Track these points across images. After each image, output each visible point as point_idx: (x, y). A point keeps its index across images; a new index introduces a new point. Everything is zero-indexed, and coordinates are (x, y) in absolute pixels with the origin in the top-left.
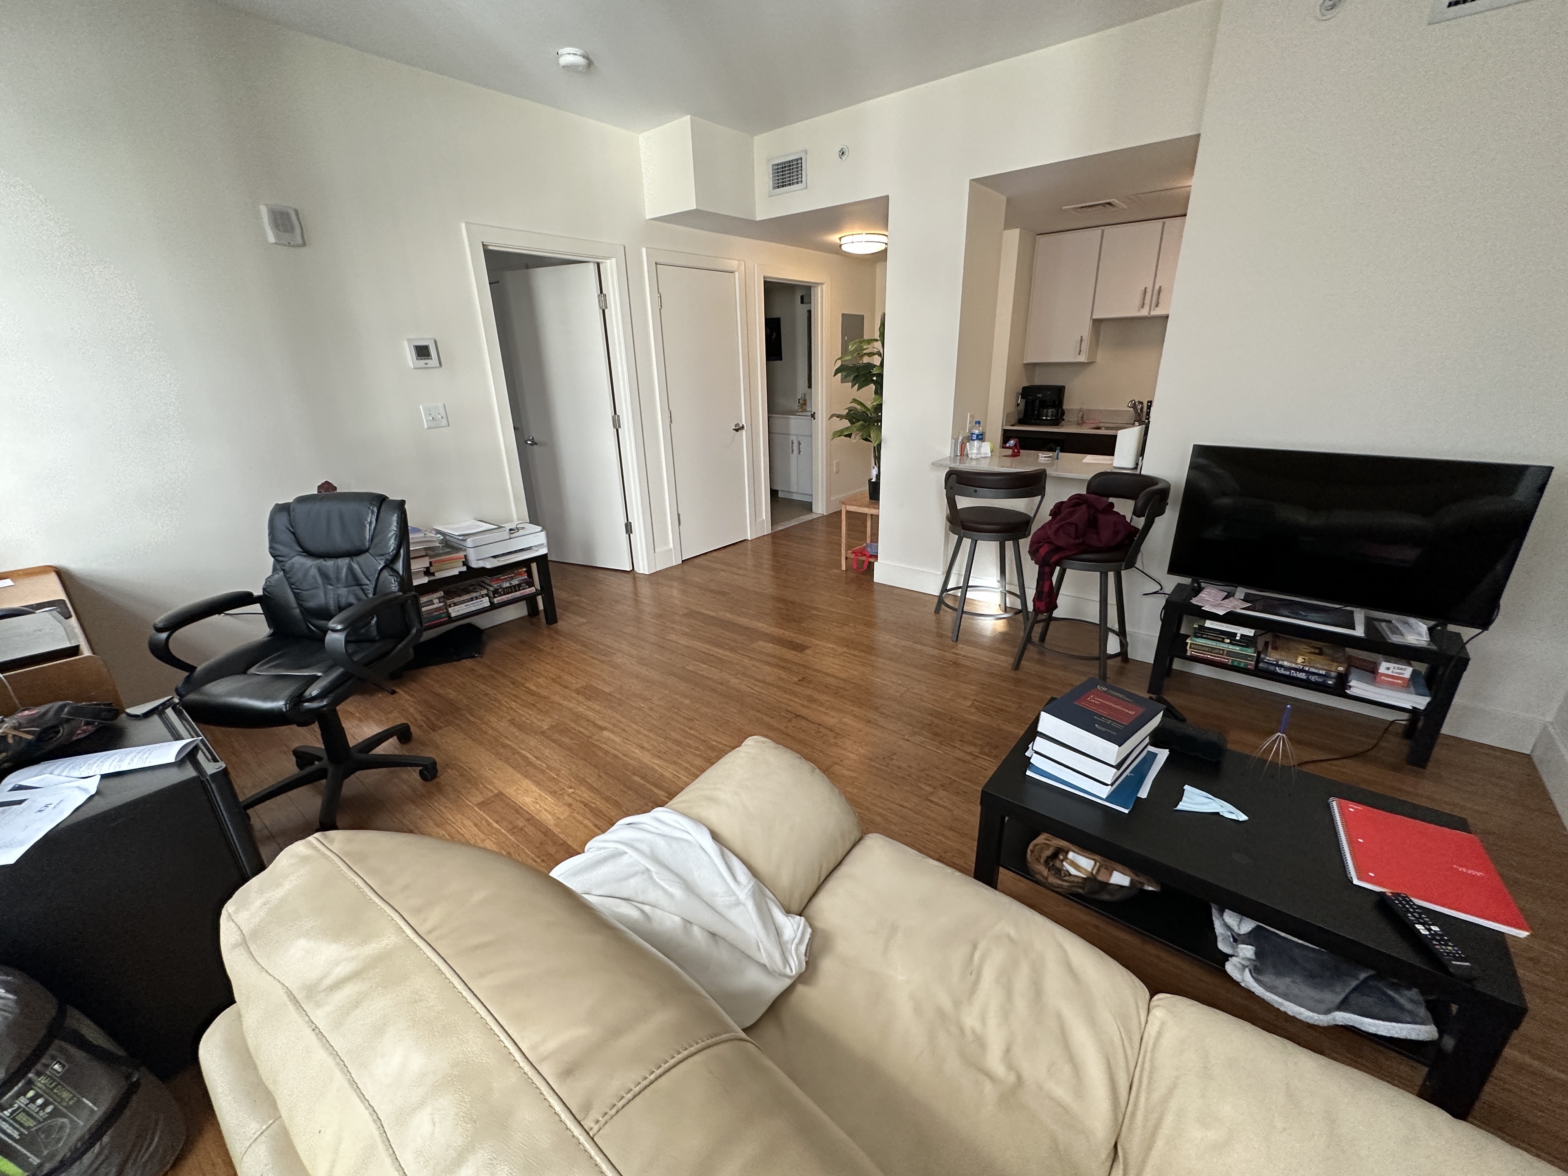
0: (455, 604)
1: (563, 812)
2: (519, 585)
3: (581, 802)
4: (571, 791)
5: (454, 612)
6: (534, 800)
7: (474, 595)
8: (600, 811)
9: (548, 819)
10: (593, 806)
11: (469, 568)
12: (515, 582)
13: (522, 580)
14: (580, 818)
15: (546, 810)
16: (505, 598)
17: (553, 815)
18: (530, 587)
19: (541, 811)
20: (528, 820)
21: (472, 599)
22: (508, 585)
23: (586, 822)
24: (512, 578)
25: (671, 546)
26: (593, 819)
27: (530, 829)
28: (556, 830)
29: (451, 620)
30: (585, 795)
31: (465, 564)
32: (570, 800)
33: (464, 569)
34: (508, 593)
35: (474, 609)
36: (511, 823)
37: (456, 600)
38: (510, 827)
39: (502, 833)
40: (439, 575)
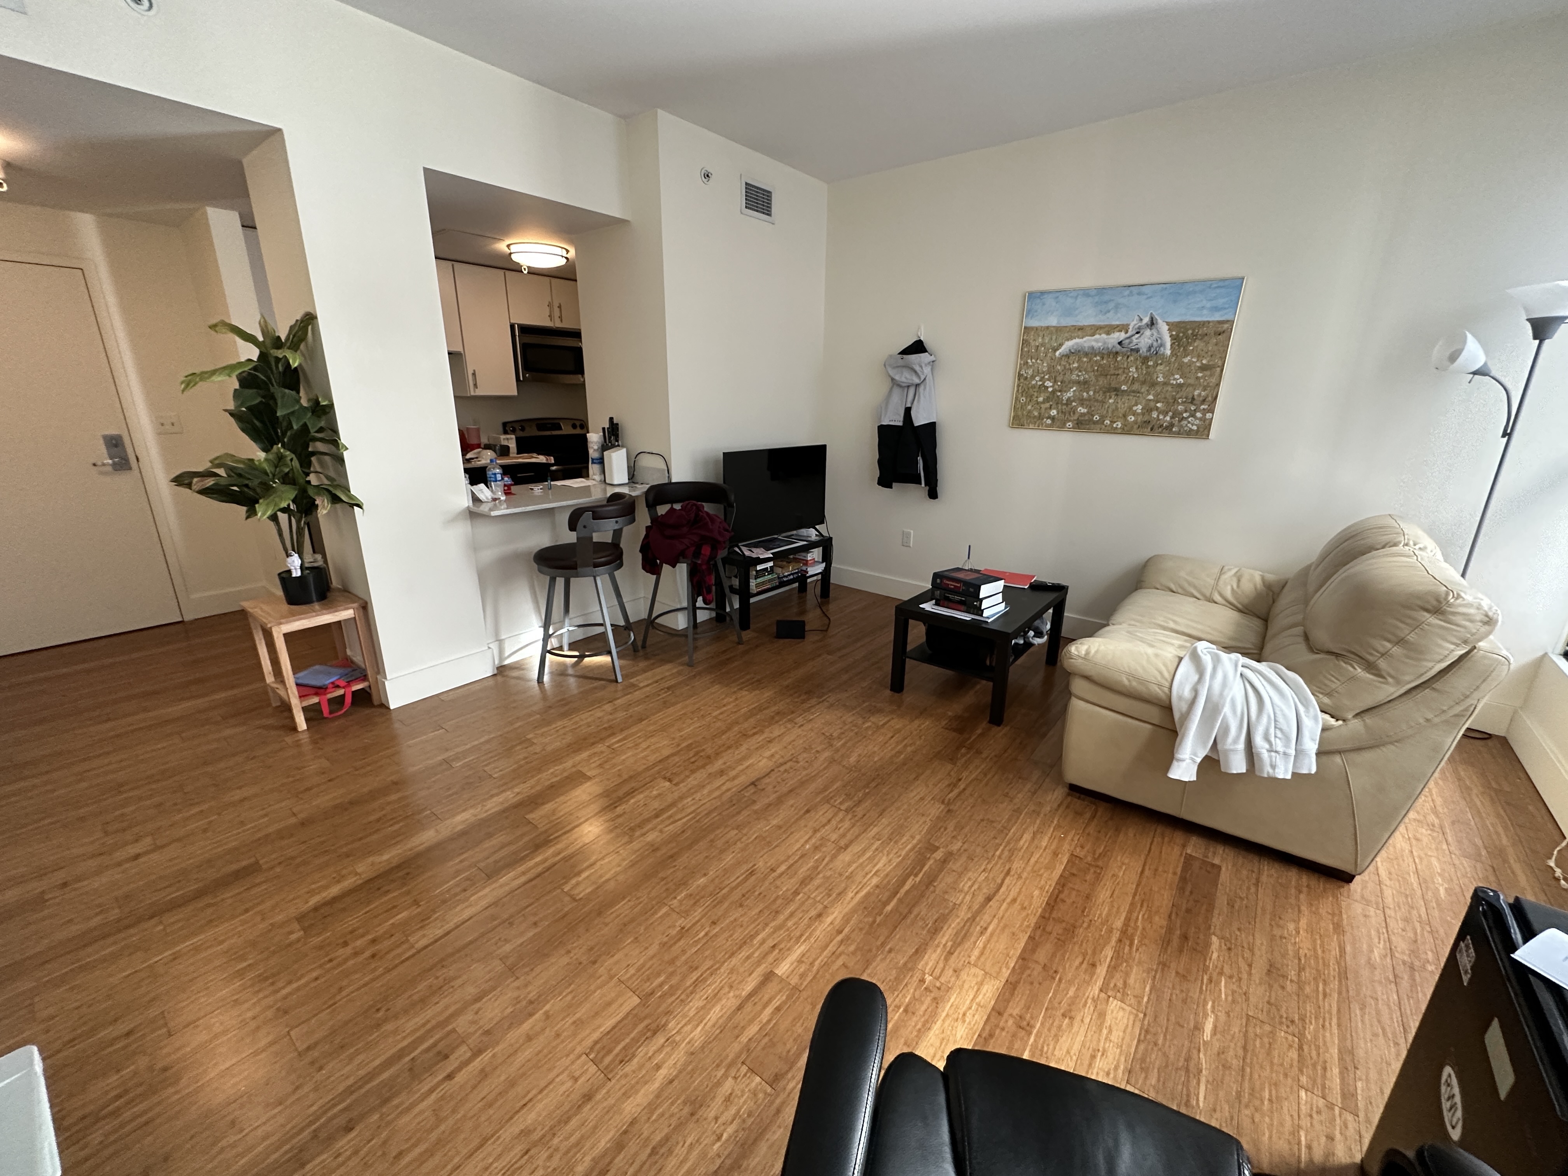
1: (971, 976)
3: (946, 959)
4: (928, 978)
6: (960, 1022)
8: (957, 934)
9: (990, 991)
10: (950, 944)
14: (976, 952)
15: (975, 997)
17: (981, 984)
19: (979, 1005)
20: (1000, 1014)
23: (980, 944)
26: (973, 939)
27: (1015, 1009)
28: (1006, 973)
30: (935, 956)
32: (949, 972)
36: (1014, 1036)
38: (1022, 1033)
39: (1035, 1041)
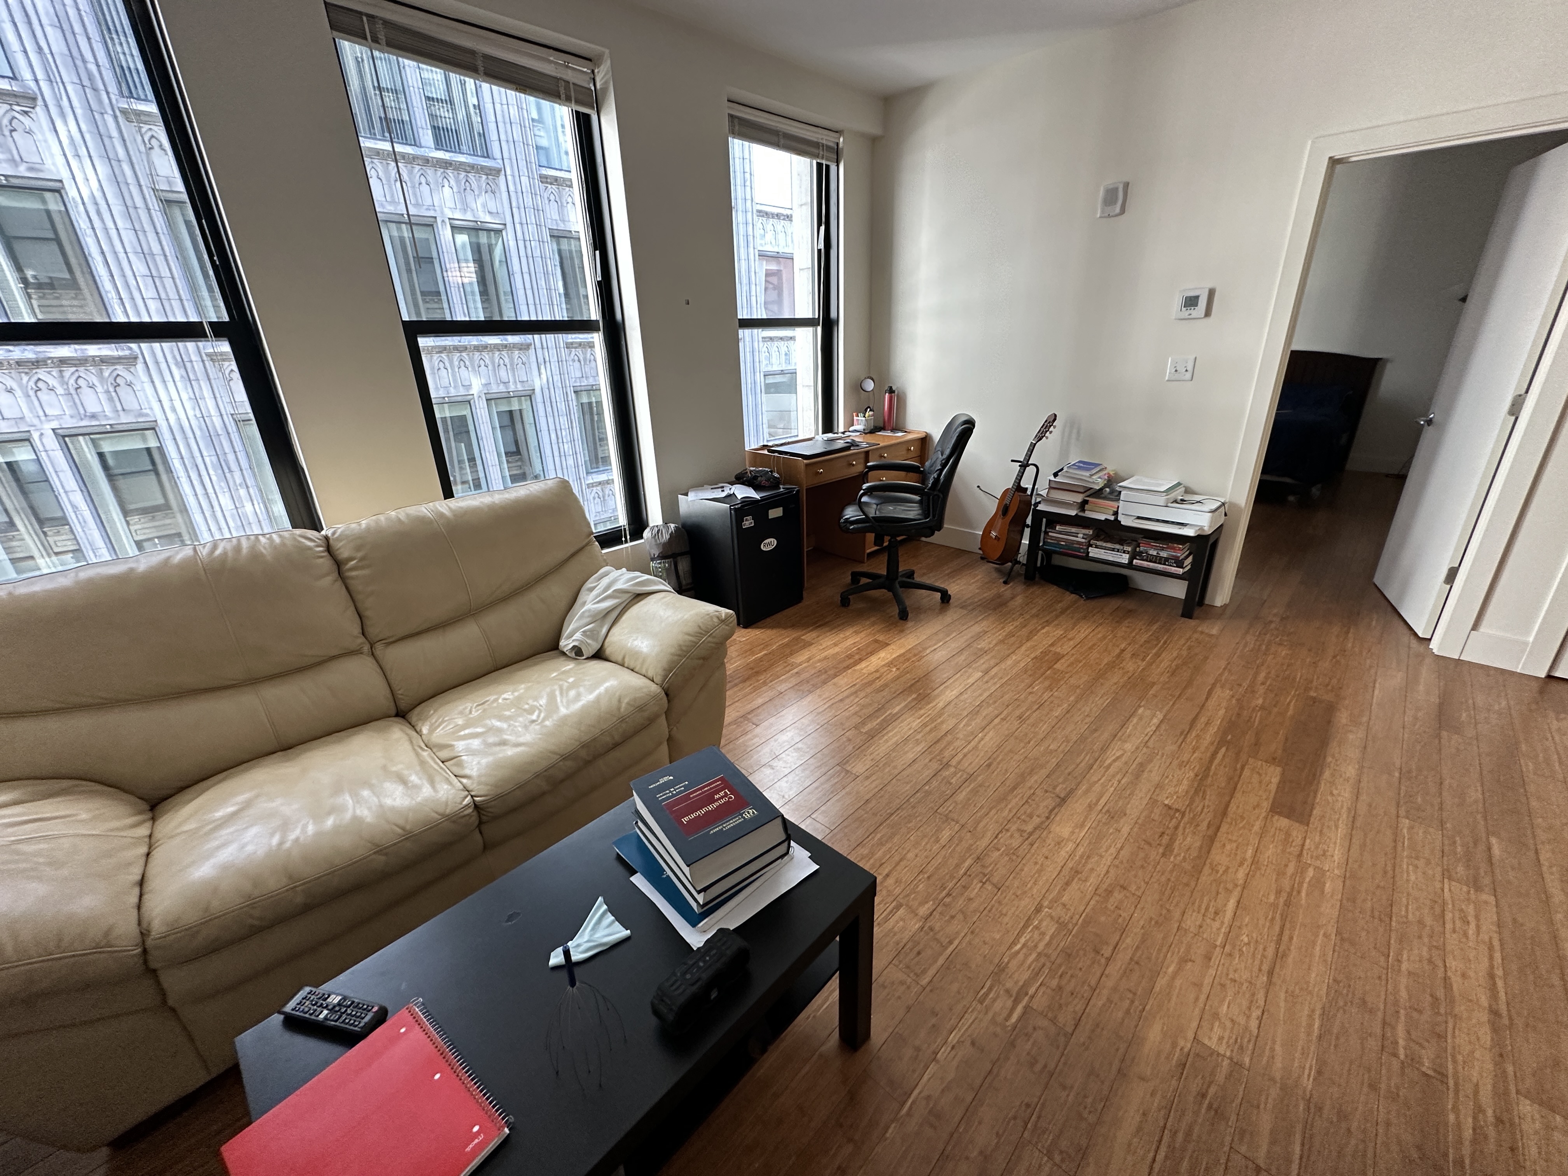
0: (1097, 547)
2: (1167, 559)
5: (1093, 552)
7: (1117, 546)
11: (1116, 519)
12: (1164, 554)
13: (1173, 556)
16: (1145, 564)
18: (1177, 567)
21: (1113, 550)
22: (1155, 553)
24: (1163, 549)
25: (1531, 639)
29: (1087, 558)
31: (1116, 513)
33: (1112, 518)
34: (1151, 561)
35: (1111, 559)
37: (1099, 543)
40: (1088, 514)
